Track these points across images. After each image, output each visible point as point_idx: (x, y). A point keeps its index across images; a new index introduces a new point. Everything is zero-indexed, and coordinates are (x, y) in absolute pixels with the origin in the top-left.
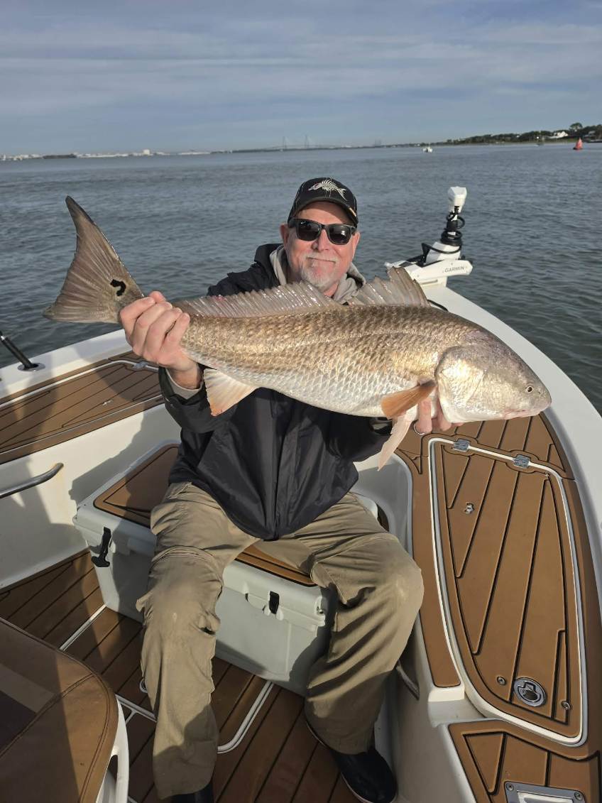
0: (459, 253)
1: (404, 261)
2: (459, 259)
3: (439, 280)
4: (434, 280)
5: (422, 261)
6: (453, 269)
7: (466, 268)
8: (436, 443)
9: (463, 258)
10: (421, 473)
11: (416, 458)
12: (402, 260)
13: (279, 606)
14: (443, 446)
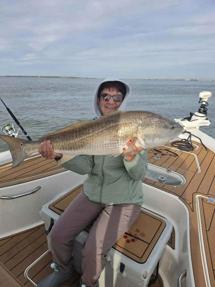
0: (205, 117)
1: (182, 119)
2: (205, 119)
3: (196, 127)
4: (195, 127)
5: (189, 119)
6: (203, 123)
7: (208, 123)
8: (199, 197)
9: (207, 119)
10: (193, 211)
11: (190, 203)
12: (182, 118)
13: (124, 270)
14: (203, 199)
